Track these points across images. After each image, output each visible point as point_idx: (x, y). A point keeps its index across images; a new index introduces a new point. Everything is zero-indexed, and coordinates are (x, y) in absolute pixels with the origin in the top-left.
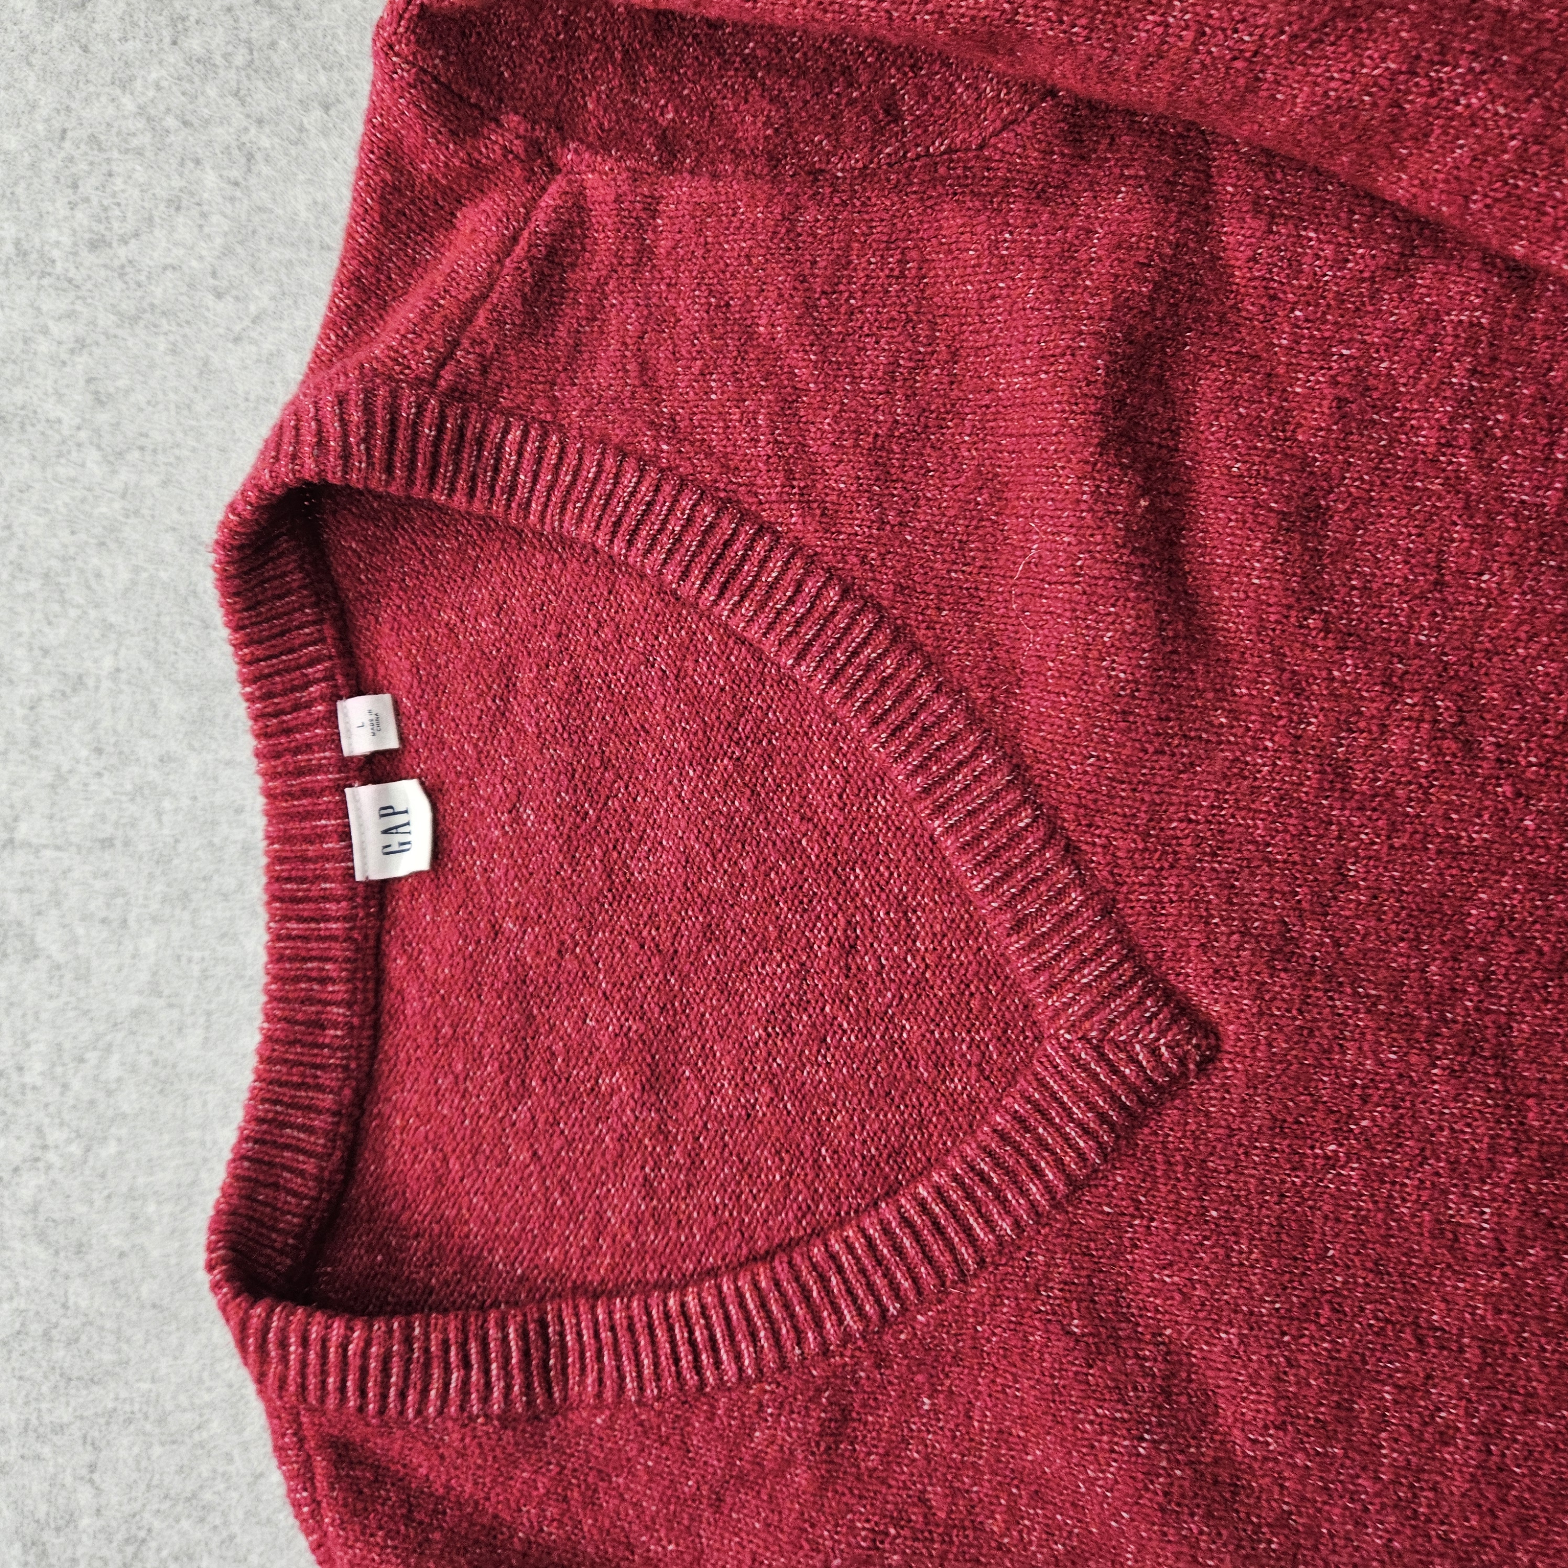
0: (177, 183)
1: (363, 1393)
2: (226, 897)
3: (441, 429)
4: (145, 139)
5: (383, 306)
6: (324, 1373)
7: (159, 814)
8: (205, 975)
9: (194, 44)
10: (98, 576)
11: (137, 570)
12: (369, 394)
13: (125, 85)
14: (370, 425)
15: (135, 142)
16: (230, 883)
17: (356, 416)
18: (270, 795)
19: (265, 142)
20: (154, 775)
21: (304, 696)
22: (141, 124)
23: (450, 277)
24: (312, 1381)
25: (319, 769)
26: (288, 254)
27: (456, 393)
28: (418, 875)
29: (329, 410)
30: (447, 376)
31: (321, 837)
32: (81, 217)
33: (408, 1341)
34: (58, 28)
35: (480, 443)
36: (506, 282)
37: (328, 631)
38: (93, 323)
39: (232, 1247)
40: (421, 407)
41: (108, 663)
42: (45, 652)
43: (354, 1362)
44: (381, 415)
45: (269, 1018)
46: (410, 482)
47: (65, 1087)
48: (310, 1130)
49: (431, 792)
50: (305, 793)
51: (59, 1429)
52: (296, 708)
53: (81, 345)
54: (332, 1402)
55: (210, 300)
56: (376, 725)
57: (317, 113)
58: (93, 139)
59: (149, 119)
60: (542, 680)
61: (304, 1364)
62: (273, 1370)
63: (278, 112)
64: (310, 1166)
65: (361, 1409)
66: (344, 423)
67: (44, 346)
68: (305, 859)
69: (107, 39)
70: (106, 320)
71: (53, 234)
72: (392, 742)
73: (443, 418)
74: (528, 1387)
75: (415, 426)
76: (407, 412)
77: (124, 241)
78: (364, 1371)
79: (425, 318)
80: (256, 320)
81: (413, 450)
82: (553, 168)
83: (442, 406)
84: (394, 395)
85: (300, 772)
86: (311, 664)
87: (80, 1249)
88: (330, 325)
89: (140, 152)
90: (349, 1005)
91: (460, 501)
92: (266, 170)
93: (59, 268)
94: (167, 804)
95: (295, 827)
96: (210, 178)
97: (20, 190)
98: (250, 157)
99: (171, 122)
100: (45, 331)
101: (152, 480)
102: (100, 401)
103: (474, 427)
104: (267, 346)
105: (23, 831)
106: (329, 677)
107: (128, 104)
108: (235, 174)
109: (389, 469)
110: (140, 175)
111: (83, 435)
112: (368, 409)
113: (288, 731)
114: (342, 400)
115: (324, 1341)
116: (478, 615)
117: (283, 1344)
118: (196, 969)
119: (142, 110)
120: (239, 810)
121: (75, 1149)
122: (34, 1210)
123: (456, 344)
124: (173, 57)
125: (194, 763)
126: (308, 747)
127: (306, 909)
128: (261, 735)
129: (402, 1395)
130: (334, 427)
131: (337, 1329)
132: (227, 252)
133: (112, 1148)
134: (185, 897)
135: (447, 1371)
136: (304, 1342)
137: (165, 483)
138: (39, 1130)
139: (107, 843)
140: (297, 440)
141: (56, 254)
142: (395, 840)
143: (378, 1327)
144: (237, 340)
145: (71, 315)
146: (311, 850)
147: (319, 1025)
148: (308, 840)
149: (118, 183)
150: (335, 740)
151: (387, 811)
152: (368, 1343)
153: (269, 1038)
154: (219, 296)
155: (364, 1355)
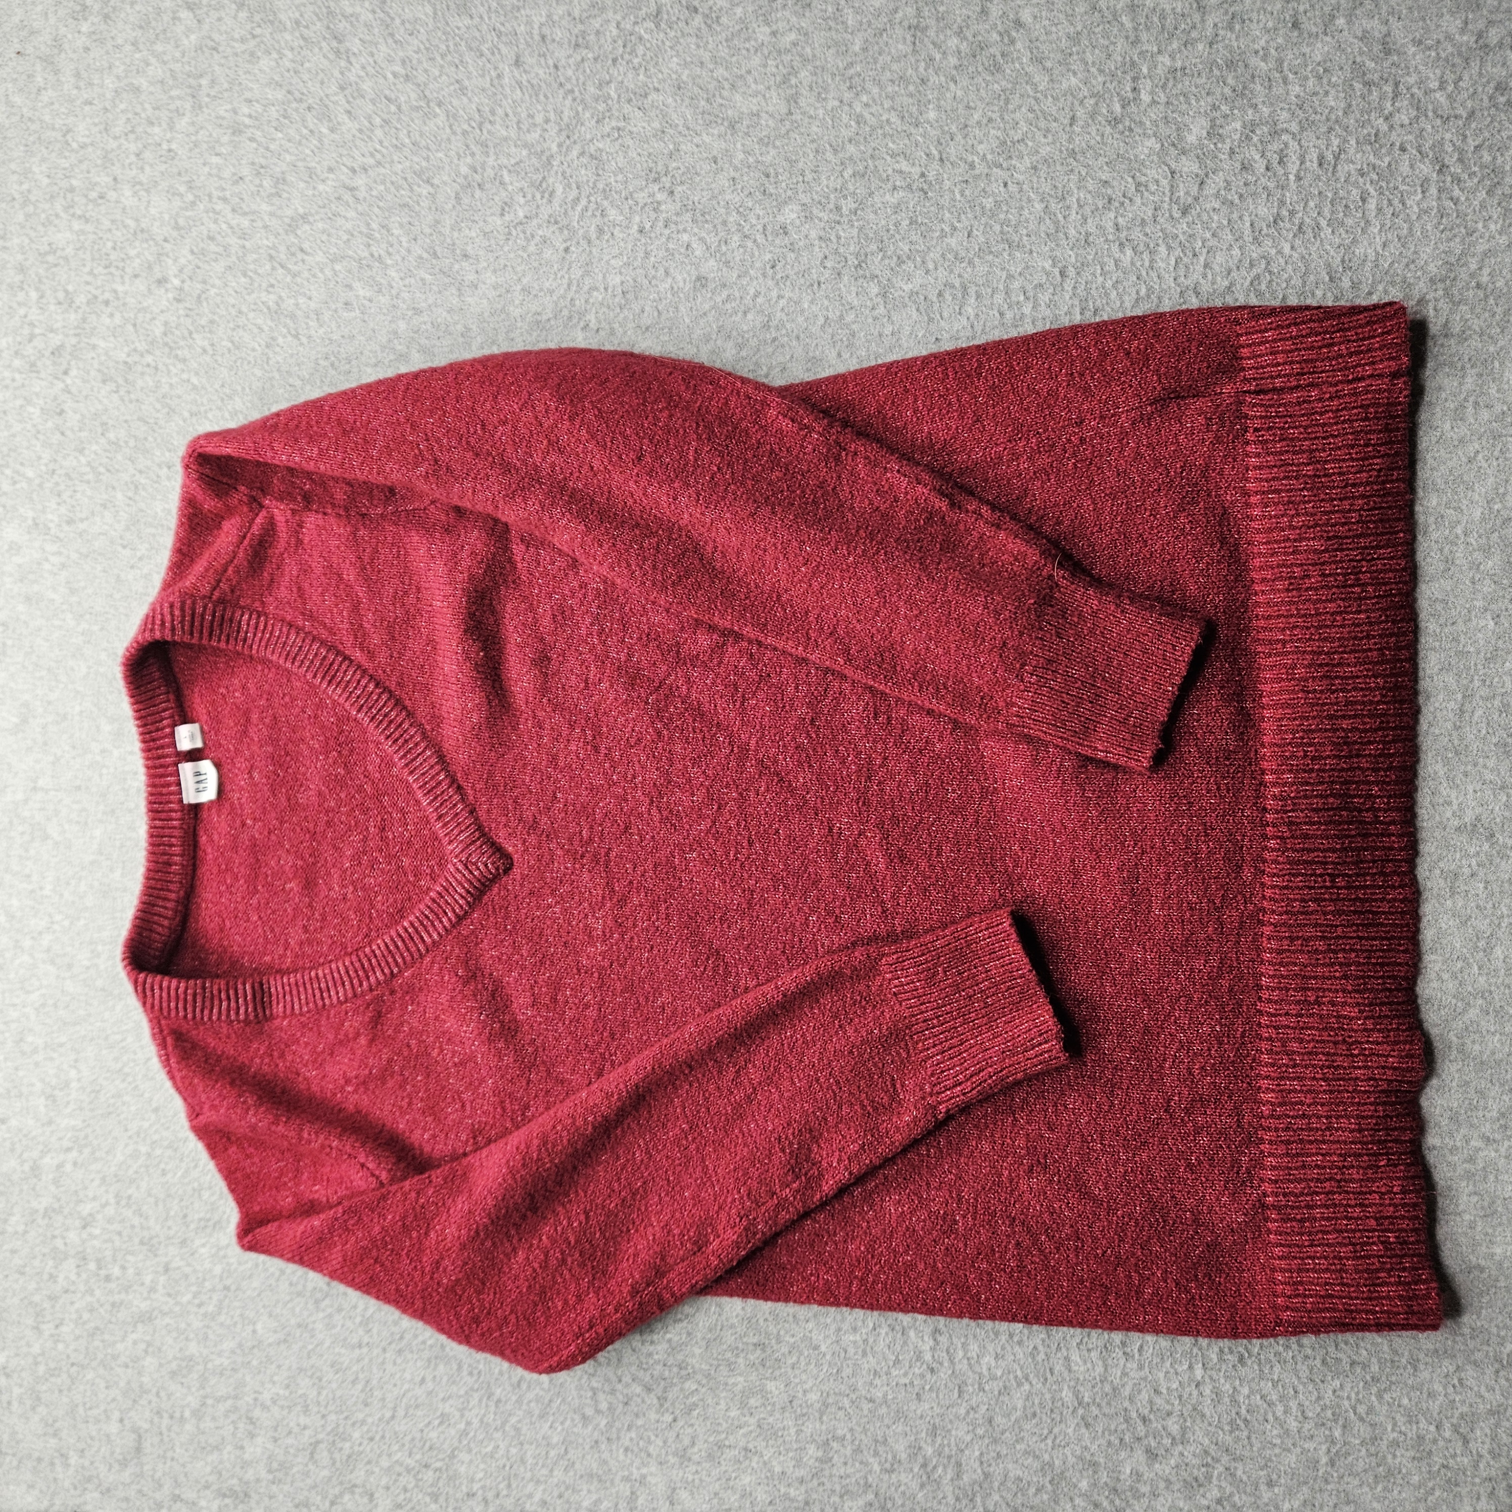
0: (105, 496)
1: (185, 1009)
2: (130, 811)
3: (214, 616)
4: (90, 477)
5: (192, 561)
6: (169, 1001)
7: (101, 775)
8: (122, 846)
9: (111, 435)
10: (72, 669)
11: (89, 667)
12: (183, 603)
13: (81, 451)
14: (183, 616)
15: (86, 477)
16: (132, 805)
17: (177, 613)
18: (148, 767)
19: (143, 481)
20: (98, 758)
21: (161, 725)
22: (88, 469)
23: (218, 553)
24: (165, 1005)
25: (167, 756)
26: (153, 531)
27: (222, 601)
28: (211, 802)
29: (166, 610)
30: (217, 594)
31: (169, 785)
32: (63, 510)
33: (204, 988)
34: (50, 424)
35: (231, 621)
36: (241, 554)
37: (171, 697)
38: (68, 557)
39: (133, 953)
40: (205, 607)
41: (78, 709)
42: (49, 703)
43: (182, 996)
44: (188, 611)
45: (149, 861)
46: (201, 638)
47: (61, 895)
48: (166, 908)
49: (218, 765)
50: (161, 766)
51: (61, 1045)
52: (158, 730)
53: (63, 566)
54: (173, 1014)
55: (120, 549)
56: (192, 737)
57: (165, 470)
58: (67, 475)
59: (92, 468)
60: (261, 719)
61: (161, 997)
62: (149, 1000)
63: (148, 468)
64: (166, 923)
65: (185, 1017)
66: (172, 615)
67: (47, 566)
68: (161, 794)
69: (72, 430)
70: (75, 556)
71: (50, 516)
72: (199, 744)
73: (214, 612)
74: (255, 1009)
75: (203, 616)
76: (199, 610)
77: (82, 520)
78: (185, 1000)
79: (207, 570)
80: (141, 559)
81: (202, 626)
82: (261, 506)
83: (215, 607)
84: (194, 603)
85: (159, 758)
86: (164, 710)
87: (70, 966)
88: (170, 569)
89: (88, 482)
90: (182, 856)
91: (223, 645)
92: (143, 493)
93: (53, 532)
94: (104, 771)
95: (157, 781)
96: (119, 496)
97: (35, 496)
98: (136, 487)
99: (102, 470)
100: (47, 560)
101: (95, 628)
102: (73, 591)
103: (228, 614)
104: (145, 571)
105: (41, 783)
106: (172, 716)
107: (83, 460)
108: (130, 494)
109: (192, 634)
110: (89, 493)
111: (64, 607)
112: (182, 610)
113: (154, 740)
114: (172, 606)
115: (169, 988)
116: (235, 691)
117: (152, 990)
118: (118, 843)
119: (89, 464)
120: (136, 773)
121: (66, 923)
122: (48, 950)
123: (219, 581)
124: (103, 441)
125: (116, 753)
126: (162, 747)
127: (163, 816)
128: (144, 741)
129: (202, 1011)
130: (168, 618)
131: (174, 983)
132: (128, 528)
133: (82, 922)
134: (113, 811)
135: (221, 1001)
136: (161, 988)
137: (102, 629)
138: (50, 916)
139: (78, 788)
140: (153, 623)
141: (51, 525)
142: (201, 786)
143: (192, 982)
144: (132, 567)
145: (59, 553)
146: (164, 790)
147: (169, 864)
148: (163, 786)
149: (78, 495)
150: (174, 744)
151: (198, 774)
152: (187, 988)
153: (149, 870)
154: (124, 547)
155: (185, 992)
